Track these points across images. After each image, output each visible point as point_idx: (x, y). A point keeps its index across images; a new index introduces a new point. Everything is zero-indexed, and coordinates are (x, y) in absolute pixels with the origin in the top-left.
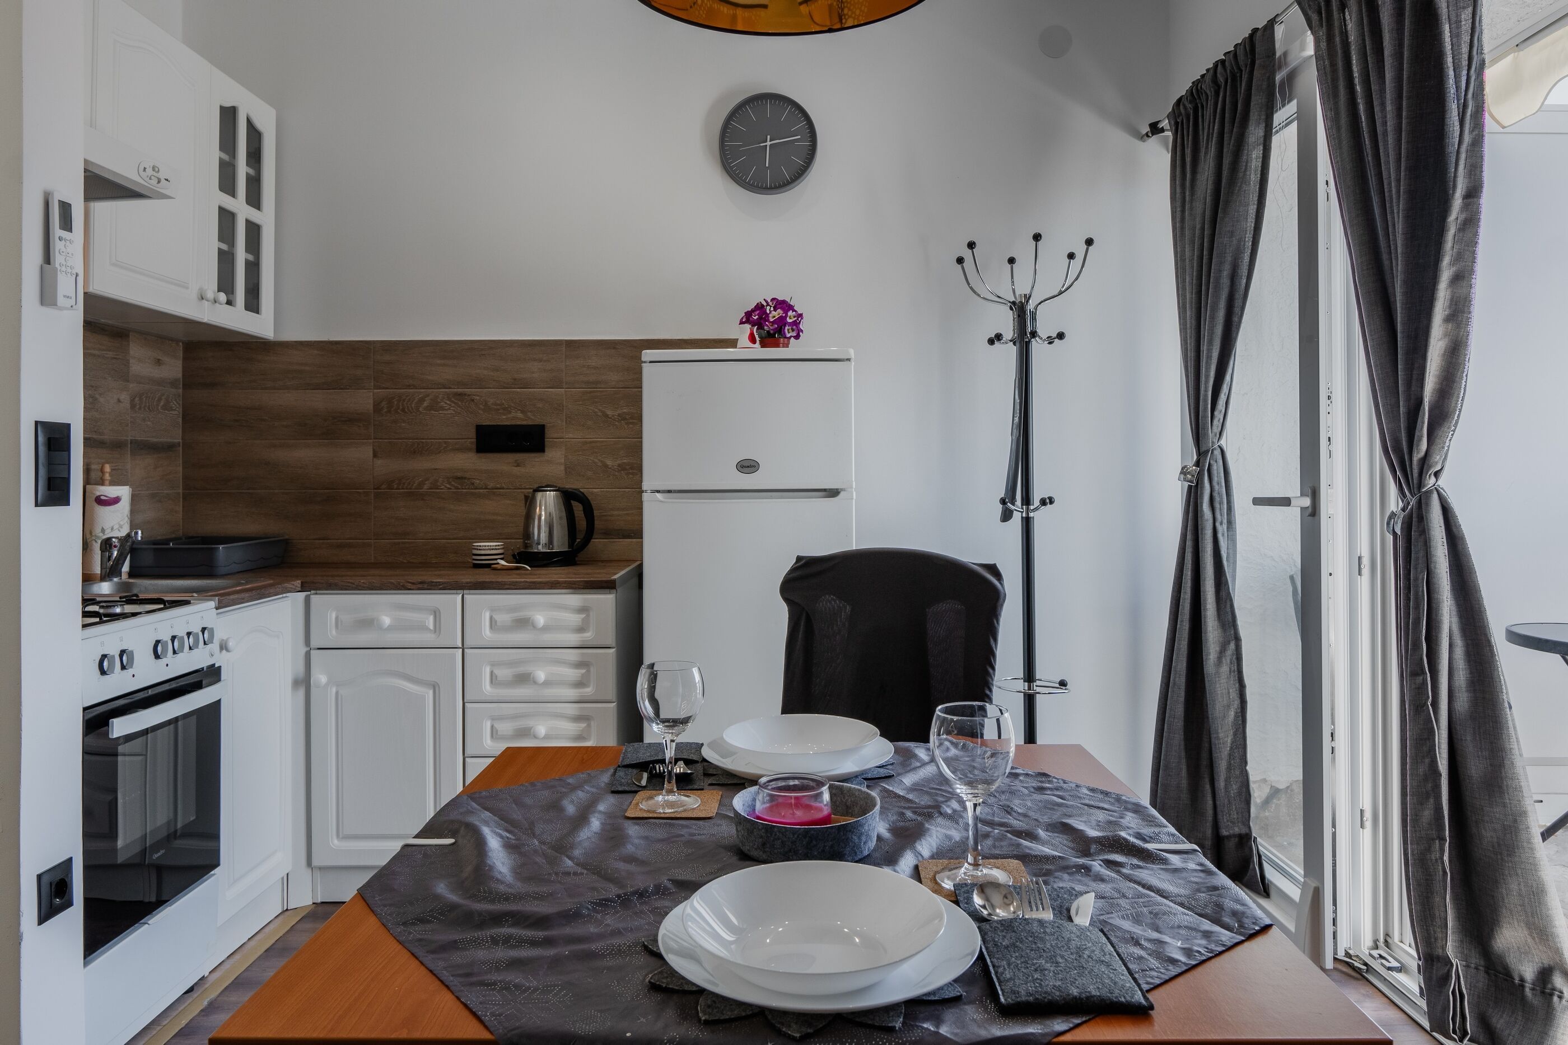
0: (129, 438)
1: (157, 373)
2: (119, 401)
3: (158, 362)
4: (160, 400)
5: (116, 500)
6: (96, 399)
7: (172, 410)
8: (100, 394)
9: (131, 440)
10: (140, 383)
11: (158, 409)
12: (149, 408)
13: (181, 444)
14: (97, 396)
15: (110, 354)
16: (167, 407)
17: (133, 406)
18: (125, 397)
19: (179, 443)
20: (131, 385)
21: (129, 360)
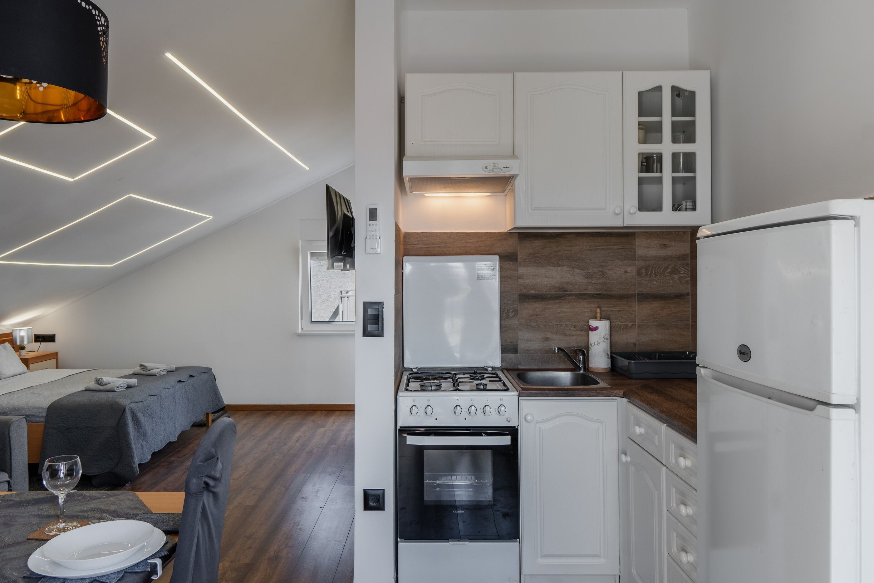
0: (637, 292)
1: (663, 253)
2: (626, 272)
3: (665, 246)
4: (666, 268)
5: (596, 329)
6: (606, 272)
7: (682, 274)
8: (609, 270)
9: (637, 293)
10: (646, 260)
11: (664, 274)
12: (655, 274)
13: (690, 295)
14: (606, 271)
15: (617, 247)
16: (674, 271)
17: (639, 274)
18: (632, 270)
19: (688, 294)
20: (637, 263)
21: (635, 249)
